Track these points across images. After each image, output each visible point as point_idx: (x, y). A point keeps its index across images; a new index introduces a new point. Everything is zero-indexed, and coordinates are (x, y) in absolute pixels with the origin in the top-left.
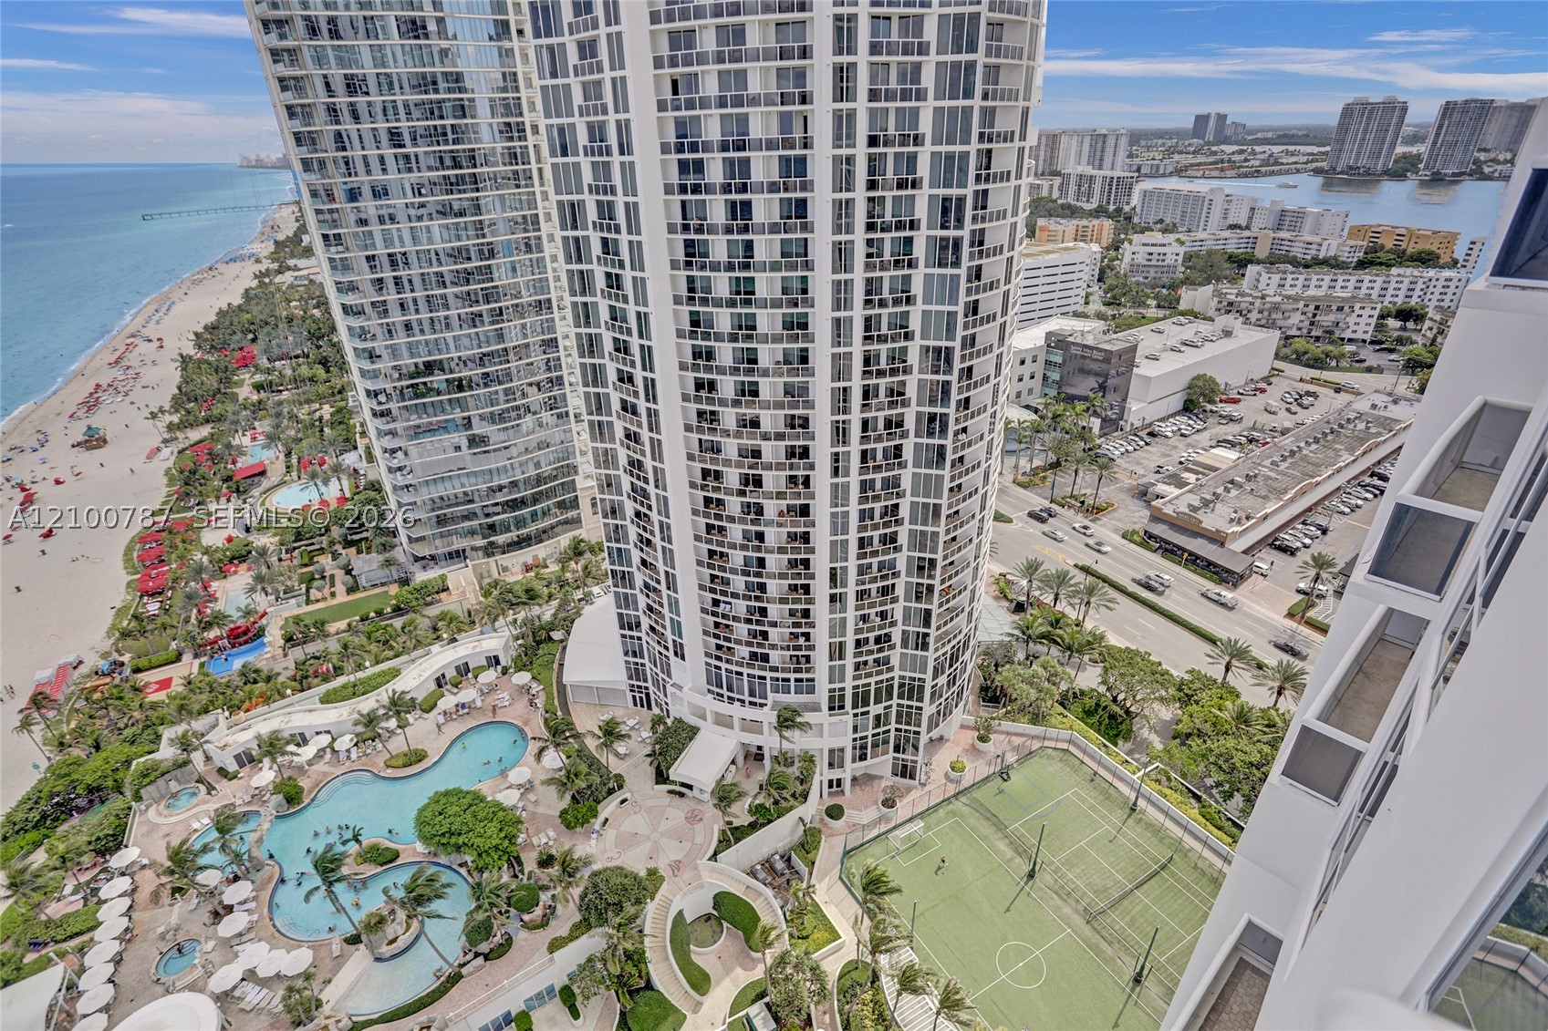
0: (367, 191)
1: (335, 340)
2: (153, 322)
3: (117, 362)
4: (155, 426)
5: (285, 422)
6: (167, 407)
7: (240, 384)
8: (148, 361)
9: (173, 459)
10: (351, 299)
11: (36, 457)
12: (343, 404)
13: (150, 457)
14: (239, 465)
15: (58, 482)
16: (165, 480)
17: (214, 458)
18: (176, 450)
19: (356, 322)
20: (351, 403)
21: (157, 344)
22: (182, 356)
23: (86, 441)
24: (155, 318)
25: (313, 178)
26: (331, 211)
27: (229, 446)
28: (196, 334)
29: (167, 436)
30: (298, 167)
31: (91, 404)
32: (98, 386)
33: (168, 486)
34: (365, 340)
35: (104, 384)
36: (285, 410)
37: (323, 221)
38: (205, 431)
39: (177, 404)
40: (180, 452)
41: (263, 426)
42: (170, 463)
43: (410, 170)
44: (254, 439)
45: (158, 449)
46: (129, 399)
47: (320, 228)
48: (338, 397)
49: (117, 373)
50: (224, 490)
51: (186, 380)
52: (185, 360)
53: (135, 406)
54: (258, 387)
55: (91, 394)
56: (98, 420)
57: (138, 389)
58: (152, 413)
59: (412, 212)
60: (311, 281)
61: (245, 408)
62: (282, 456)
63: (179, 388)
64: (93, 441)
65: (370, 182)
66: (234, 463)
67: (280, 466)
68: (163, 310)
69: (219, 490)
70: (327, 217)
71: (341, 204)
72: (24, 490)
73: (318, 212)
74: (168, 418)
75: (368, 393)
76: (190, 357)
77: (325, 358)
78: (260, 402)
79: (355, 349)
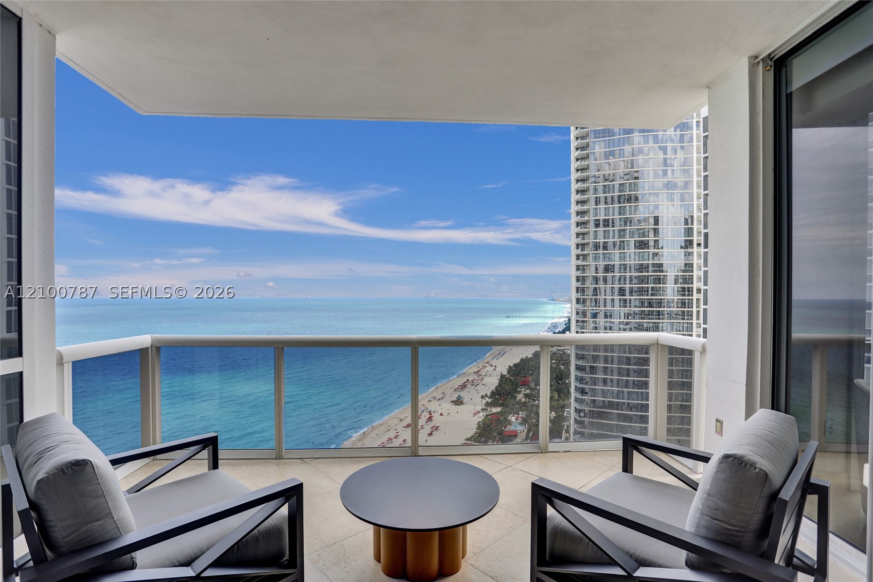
0: (602, 315)
1: (567, 381)
2: (496, 359)
3: (477, 372)
4: (482, 402)
5: (533, 415)
6: (489, 394)
7: (519, 392)
8: (488, 374)
9: (483, 418)
10: (581, 363)
11: (438, 403)
12: (561, 413)
13: (475, 414)
14: (507, 429)
15: (441, 415)
16: (476, 426)
17: (498, 421)
18: (485, 415)
19: (579, 374)
20: (565, 414)
21: (494, 368)
22: (501, 374)
23: (456, 401)
24: (497, 357)
25: (580, 307)
26: (583, 322)
27: (506, 419)
28: (509, 366)
29: (484, 407)
30: (574, 301)
31: (463, 387)
32: (468, 380)
33: (477, 429)
34: (582, 383)
35: (471, 379)
36: (535, 409)
37: (578, 326)
38: (499, 409)
39: (493, 394)
40: (486, 416)
41: (522, 414)
42: (481, 420)
43: (625, 307)
44: (517, 419)
45: (479, 412)
46: (476, 388)
47: (576, 328)
48: (560, 410)
49: (476, 377)
50: (497, 439)
51: (500, 385)
52: (502, 376)
53: (477, 392)
54: (526, 396)
55: (465, 383)
56: (464, 394)
57: (481, 385)
58: (482, 396)
59: (622, 326)
60: (564, 352)
61: (518, 404)
62: (526, 431)
63: (496, 388)
64: (458, 402)
65: (605, 310)
66: (505, 427)
67: (524, 435)
68: (501, 354)
69: (495, 438)
70: (581, 324)
71: (589, 319)
72: (430, 414)
73: (577, 321)
74: (487, 399)
75: (576, 409)
76: (504, 375)
77: (560, 389)
78: (525, 402)
79: (576, 386)
